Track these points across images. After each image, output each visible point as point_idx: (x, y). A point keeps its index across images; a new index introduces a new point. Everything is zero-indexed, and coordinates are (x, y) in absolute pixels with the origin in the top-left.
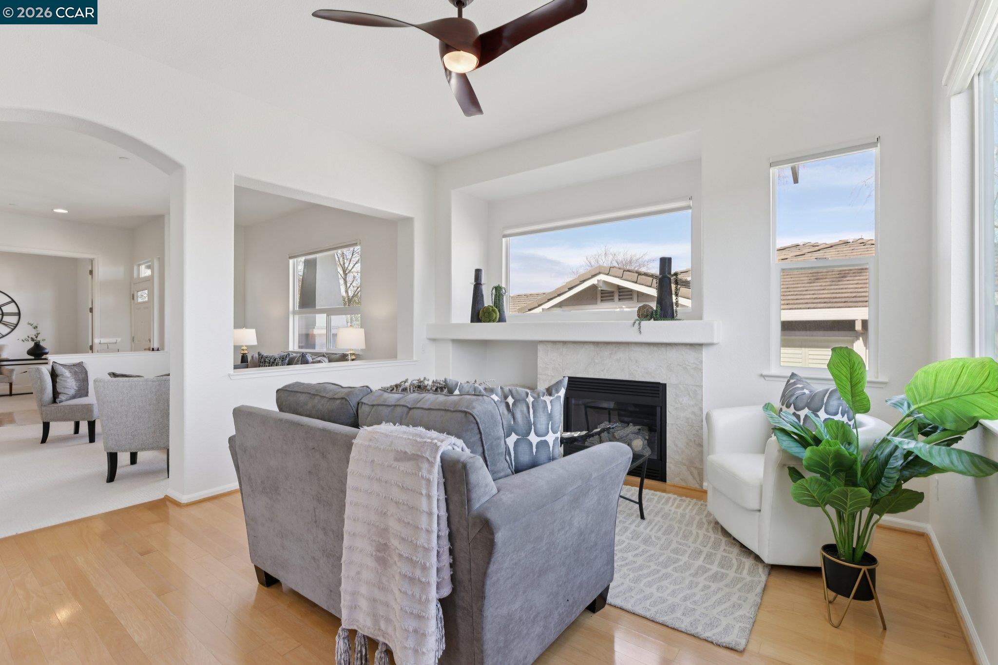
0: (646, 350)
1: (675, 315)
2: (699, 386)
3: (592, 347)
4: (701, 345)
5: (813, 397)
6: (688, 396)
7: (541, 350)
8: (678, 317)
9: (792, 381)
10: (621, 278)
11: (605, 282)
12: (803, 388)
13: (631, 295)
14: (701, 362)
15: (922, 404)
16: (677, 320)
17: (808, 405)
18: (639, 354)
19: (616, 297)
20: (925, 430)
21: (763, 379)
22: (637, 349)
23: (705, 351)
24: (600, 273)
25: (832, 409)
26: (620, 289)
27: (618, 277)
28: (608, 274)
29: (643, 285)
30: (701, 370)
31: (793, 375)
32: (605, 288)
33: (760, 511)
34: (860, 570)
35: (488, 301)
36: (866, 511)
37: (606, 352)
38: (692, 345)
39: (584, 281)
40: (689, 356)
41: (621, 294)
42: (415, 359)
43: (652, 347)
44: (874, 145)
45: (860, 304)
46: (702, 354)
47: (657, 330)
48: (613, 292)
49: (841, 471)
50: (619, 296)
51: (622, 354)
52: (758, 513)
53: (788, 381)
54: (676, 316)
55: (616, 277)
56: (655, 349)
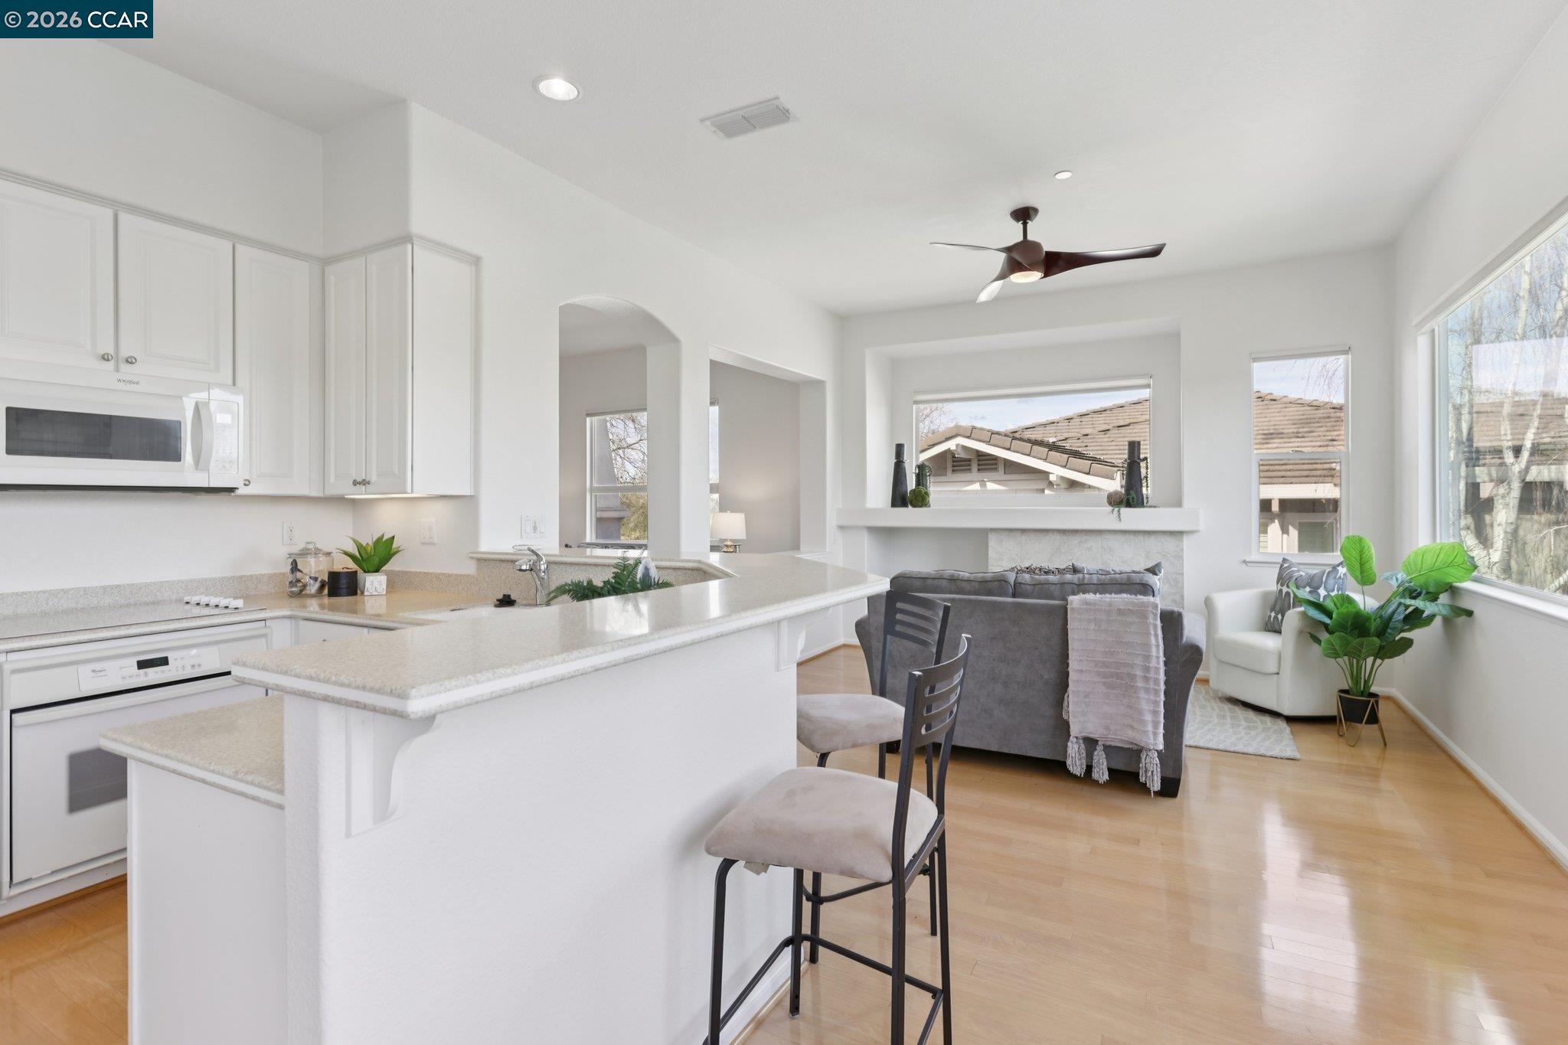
0: (1122, 538)
1: (1145, 502)
2: (1179, 574)
3: (1057, 537)
4: (1181, 533)
5: (1312, 578)
6: (1168, 585)
7: (993, 541)
8: (1150, 503)
9: (1285, 565)
10: (988, 443)
11: (965, 448)
12: (1298, 571)
13: (996, 464)
14: (1182, 550)
15: (1413, 576)
16: (1151, 507)
17: (1309, 584)
18: (1112, 542)
19: (975, 467)
20: (1414, 594)
21: (1245, 565)
22: (1110, 536)
23: (1186, 539)
24: (957, 435)
25: (1330, 587)
26: (981, 456)
27: (984, 442)
28: (968, 437)
29: (1018, 452)
30: (1182, 557)
31: (1285, 560)
32: (963, 455)
33: (1278, 674)
34: (1369, 701)
35: (911, 484)
36: (1372, 658)
37: (1074, 540)
38: (1172, 533)
39: (934, 445)
40: (1170, 544)
41: (982, 462)
42: (828, 550)
43: (1127, 535)
44: (1345, 352)
45: (1275, 480)
46: (1183, 541)
47: (1132, 518)
48: (969, 460)
49: (1355, 629)
50: (979, 465)
51: (1094, 543)
52: (1277, 675)
53: (1282, 566)
54: (1147, 503)
55: (980, 441)
56: (1132, 537)
